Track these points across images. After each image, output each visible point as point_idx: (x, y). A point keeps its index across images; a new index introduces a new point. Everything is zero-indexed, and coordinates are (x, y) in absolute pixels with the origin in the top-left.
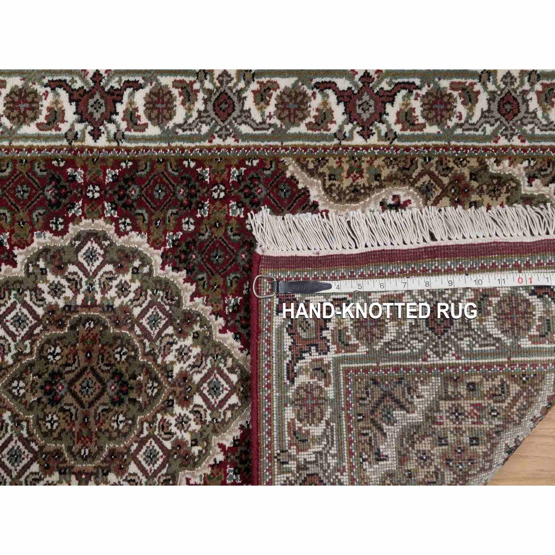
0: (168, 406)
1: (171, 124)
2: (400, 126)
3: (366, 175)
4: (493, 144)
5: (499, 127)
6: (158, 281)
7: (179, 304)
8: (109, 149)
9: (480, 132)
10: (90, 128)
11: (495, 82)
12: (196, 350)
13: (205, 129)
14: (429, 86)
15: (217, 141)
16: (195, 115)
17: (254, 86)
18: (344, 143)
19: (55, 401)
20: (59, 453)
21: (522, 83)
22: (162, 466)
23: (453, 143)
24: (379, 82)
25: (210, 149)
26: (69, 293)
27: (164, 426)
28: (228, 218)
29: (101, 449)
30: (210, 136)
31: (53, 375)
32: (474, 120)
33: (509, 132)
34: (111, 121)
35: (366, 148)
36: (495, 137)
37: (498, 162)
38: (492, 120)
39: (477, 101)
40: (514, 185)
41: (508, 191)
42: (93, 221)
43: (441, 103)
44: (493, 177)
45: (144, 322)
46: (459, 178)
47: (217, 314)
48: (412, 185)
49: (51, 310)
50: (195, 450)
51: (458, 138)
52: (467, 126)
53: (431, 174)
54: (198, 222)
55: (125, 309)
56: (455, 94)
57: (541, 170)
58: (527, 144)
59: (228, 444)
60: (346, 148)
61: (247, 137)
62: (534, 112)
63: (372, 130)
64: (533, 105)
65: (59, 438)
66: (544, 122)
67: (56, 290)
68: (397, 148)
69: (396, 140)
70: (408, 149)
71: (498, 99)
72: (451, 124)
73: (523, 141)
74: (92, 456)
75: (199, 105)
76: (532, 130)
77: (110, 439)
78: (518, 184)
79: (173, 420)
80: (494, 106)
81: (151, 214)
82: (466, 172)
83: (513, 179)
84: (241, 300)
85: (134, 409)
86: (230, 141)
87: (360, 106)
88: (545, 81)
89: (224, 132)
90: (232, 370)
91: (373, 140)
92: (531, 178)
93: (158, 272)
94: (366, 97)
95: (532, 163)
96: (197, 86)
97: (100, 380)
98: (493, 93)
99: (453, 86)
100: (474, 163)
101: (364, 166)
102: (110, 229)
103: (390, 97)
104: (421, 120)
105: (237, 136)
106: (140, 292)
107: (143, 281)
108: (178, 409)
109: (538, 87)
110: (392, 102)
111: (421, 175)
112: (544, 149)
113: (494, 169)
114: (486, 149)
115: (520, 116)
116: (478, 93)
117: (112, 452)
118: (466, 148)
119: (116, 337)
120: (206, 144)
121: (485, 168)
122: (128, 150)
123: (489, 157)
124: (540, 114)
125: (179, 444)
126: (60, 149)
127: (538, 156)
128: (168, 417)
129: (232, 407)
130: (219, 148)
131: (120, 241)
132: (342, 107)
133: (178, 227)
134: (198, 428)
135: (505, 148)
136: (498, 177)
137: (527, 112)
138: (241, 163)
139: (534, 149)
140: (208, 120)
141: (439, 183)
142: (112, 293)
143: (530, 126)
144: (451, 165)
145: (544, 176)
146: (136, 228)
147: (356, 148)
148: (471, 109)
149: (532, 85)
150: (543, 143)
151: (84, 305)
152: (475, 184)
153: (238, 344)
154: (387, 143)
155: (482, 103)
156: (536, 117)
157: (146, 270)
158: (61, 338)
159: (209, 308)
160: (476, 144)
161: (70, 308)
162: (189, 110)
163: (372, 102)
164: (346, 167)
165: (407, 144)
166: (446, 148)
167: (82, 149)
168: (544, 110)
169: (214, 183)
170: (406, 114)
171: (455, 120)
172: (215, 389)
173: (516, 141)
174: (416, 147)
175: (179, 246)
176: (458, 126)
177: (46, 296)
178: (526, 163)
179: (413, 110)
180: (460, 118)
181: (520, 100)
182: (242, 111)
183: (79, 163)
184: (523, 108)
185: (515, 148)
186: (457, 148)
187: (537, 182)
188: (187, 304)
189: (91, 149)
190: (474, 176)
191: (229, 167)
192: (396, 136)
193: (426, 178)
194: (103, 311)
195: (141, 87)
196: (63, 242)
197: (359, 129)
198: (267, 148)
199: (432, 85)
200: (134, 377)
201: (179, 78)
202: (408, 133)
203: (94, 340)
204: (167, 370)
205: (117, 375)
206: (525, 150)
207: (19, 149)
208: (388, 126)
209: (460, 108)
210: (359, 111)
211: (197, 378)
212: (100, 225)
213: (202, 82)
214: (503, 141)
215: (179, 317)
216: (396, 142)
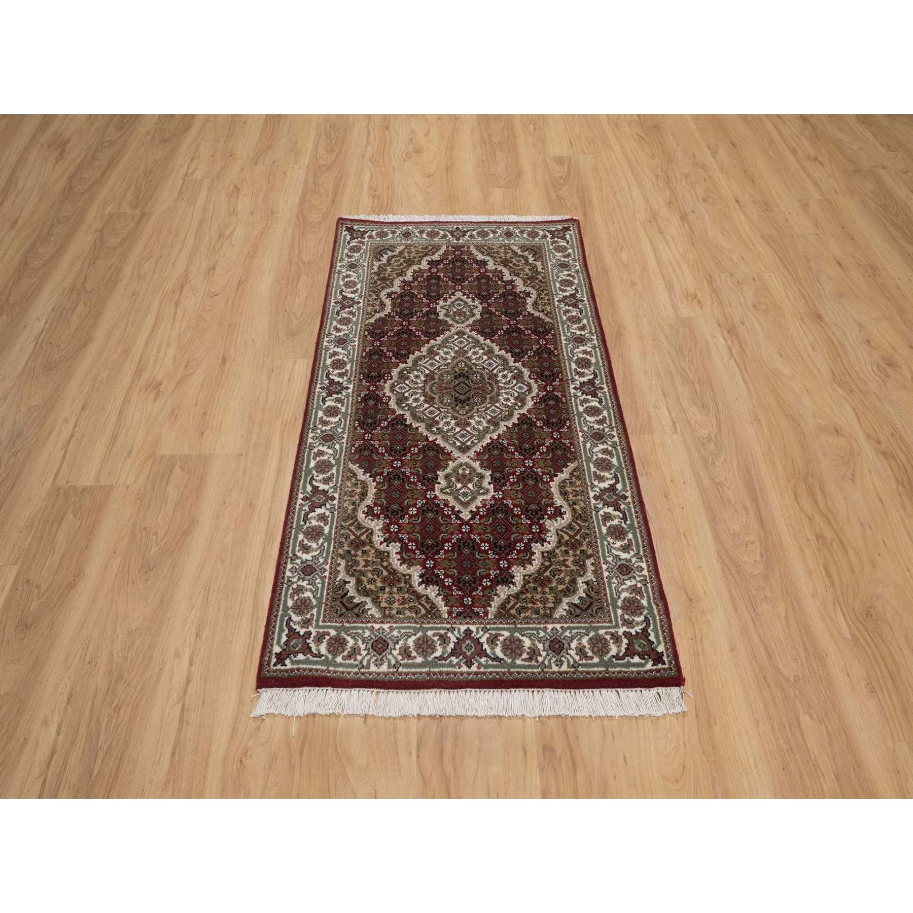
1: (585, 415)
2: (603, 514)
3: (574, 498)
4: (602, 562)
5: (612, 565)
6: (512, 412)
7: (502, 420)
8: (570, 393)
9: (607, 555)
10: (578, 386)
11: (637, 562)
12: (481, 428)
13: (586, 429)
14: (627, 528)
15: (580, 434)
16: (592, 425)
17: (610, 448)
18: (589, 488)
19: (456, 378)
20: (434, 379)
21: (640, 576)
23: (599, 540)
24: (624, 503)
25: (576, 431)
26: (504, 381)
28: (545, 439)
30: (582, 431)
31: (467, 376)
32: (613, 551)
33: (610, 570)
34: (583, 394)
35: (588, 498)
36: (606, 562)
37: (592, 564)
38: (615, 561)
39: (624, 552)
40: (581, 573)
41: (577, 570)
42: (536, 388)
43: (620, 535)
44: (584, 562)
45: (493, 407)
46: (580, 544)
48: (573, 521)
49: (496, 375)
51: (602, 543)
52: (609, 547)
53: (580, 530)
54: (541, 427)
55: (498, 401)
56: (626, 541)
57: (592, 588)
58: (606, 580)
60: (587, 489)
61: (585, 446)
62: (624, 584)
63: (598, 500)
64: (628, 583)
65: (440, 379)
66: (620, 589)
67: (504, 376)
68: (591, 512)
70: (591, 518)
71: (628, 564)
72: (609, 539)
73: (607, 578)
75: (597, 427)
76: (614, 583)
78: (582, 576)
80: (624, 562)
81: (542, 409)
82: (584, 548)
83: (584, 573)
85: (453, 406)
86: (581, 439)
87: (610, 495)
88: (643, 589)
89: (586, 437)
91: (593, 501)
92: (587, 583)
93: (516, 412)
94: (615, 497)
95: (595, 583)
96: (605, 425)
97: (466, 393)
98: (630, 561)
99: (630, 540)
100: (590, 552)
101: (579, 497)
102: (534, 394)
103: (617, 509)
104: (608, 524)
105: (585, 443)
106: (507, 406)
107: (511, 407)
109: (639, 585)
110: (614, 510)
111: (579, 525)
112: (605, 589)
113: (589, 562)
114: (598, 557)
115: (621, 576)
116: (629, 553)
118: (597, 547)
119: (485, 398)
120: (578, 430)
121: (588, 557)
122: (570, 400)
123: (594, 559)
124: (624, 587)
126: (567, 376)
127: (599, 587)
130: (577, 435)
131: (529, 398)
132: (608, 486)
133: (538, 420)
135: (601, 568)
136: (584, 565)
137: (624, 580)
138: (571, 444)
139: (604, 584)
141: (576, 534)
142: (505, 396)
143: (616, 582)
144: (587, 540)
145: (589, 590)
146: (535, 404)
147: (588, 493)
148: (619, 549)
149: (640, 582)
150: (608, 589)
151: (499, 386)
152: (578, 552)
154: (593, 508)
155: (624, 556)
156: (622, 585)
157: (517, 408)
158: (484, 379)
160: (600, 552)
161: (497, 382)
162: (594, 423)
163: (612, 500)
164: (577, 489)
165: (594, 518)
166: (595, 537)
167: (568, 384)
168: (627, 589)
169: (560, 433)
170: (610, 517)
171: (611, 541)
173: (606, 574)
174: (593, 522)
175: (529, 420)
176: (609, 543)
177: (502, 373)
178: (594, 580)
179: (613, 520)
180: (613, 543)
181: (629, 576)
182: (597, 444)
183: (562, 383)
184: (625, 577)
185: (602, 573)
186: (596, 542)
187: (585, 587)
189: (569, 387)
190: (583, 552)
191: (569, 439)
192: (597, 512)
193: (578, 528)
194: (496, 393)
195: (600, 404)
196: (526, 378)
197: (598, 494)
198: (581, 454)
200: (468, 405)
201: (607, 418)
202: (600, 518)
203: (483, 390)
205: (469, 399)
206: (602, 578)
207: (564, 362)
208: (602, 508)
209: (618, 544)
212: (535, 390)
214: (604, 567)
215: (496, 420)
216: (594, 512)
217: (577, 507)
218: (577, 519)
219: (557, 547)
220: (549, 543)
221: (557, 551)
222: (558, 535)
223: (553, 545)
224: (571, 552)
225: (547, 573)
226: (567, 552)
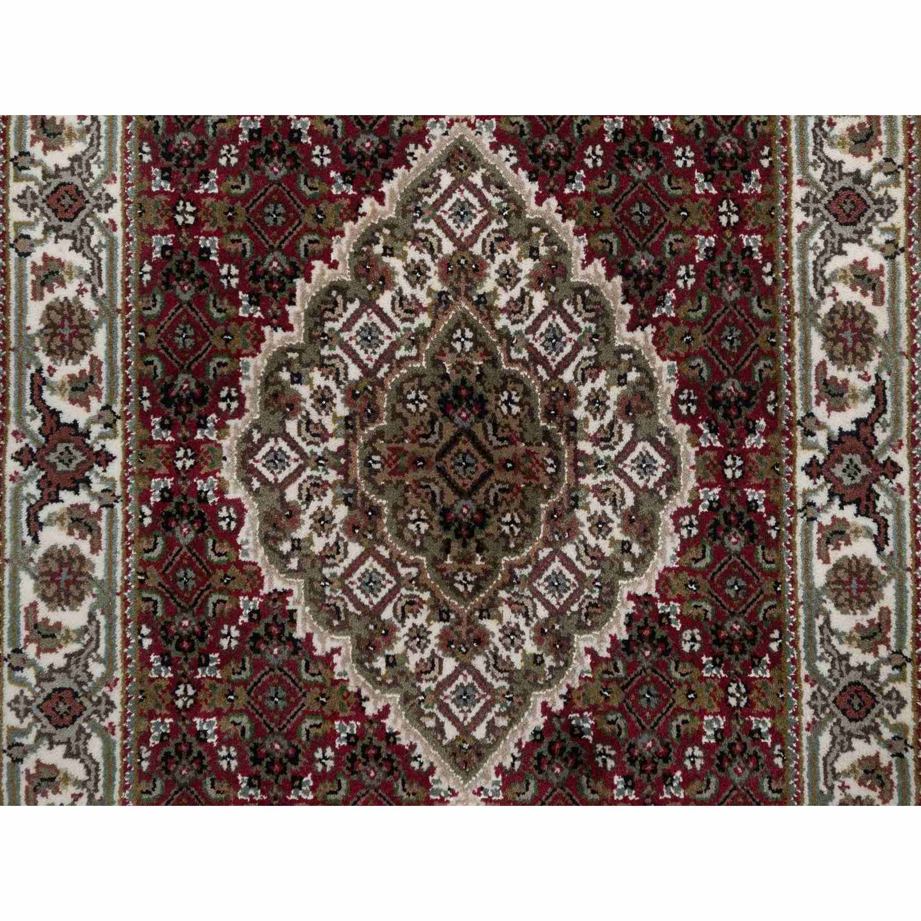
0: (441, 612)
1: (829, 606)
6: (613, 590)
7: (582, 628)
8: (792, 493)
10: (821, 458)
12: (517, 660)
13: (823, 668)
15: (807, 690)
16: (843, 649)
17: (886, 757)
19: (446, 405)
20: (374, 416)
22: (358, 604)
25: (796, 678)
26: (593, 427)
27: (413, 605)
28: (702, 713)
29: (381, 491)
30: (814, 678)
31: (482, 401)
34: (831, 496)
42: (693, 467)
45: (556, 565)
47: (568, 698)
49: (569, 395)
50: (380, 663)
54: (694, 659)
55: (573, 529)
59: (390, 723)
61: (814, 745)
65: (395, 415)
67: (597, 402)
74: (370, 475)
75: (857, 657)
77: (395, 508)
79: (421, 620)
81: (704, 573)
84: (588, 740)
85: (435, 549)
86: (808, 716)
89: (820, 702)
90: (491, 728)
93: (625, 587)
96: (883, 651)
97: (475, 487)
102: (682, 500)
105: (815, 727)
106: (597, 556)
107: (612, 560)
108: (436, 628)
117: (376, 511)
119: (534, 513)
120: (804, 672)
122: (791, 529)
125: (388, 633)
128: (425, 612)
129: (440, 728)
130: (798, 695)
131: (665, 516)
133: (688, 622)
134: (412, 667)
138: (778, 737)
140: (836, 674)
142: (595, 505)
146: (686, 545)
151: (578, 455)
153: (527, 738)
157: (628, 566)
158: (531, 413)
159: (576, 684)
161: (573, 428)
162: (850, 639)
167: (791, 443)
169: (750, 685)
172: (465, 697)
175: (661, 625)
177: (589, 385)
182: (850, 735)
188: (581, 642)
191: (772, 714)
194: (570, 490)
195: (880, 550)
196: (664, 418)
198: (799, 784)
200: (480, 549)
201: (893, 618)
203: (530, 475)
204: (489, 609)
205: (482, 518)
211: (479, 663)
212: (688, 481)
213: (889, 660)
215: (562, 627)
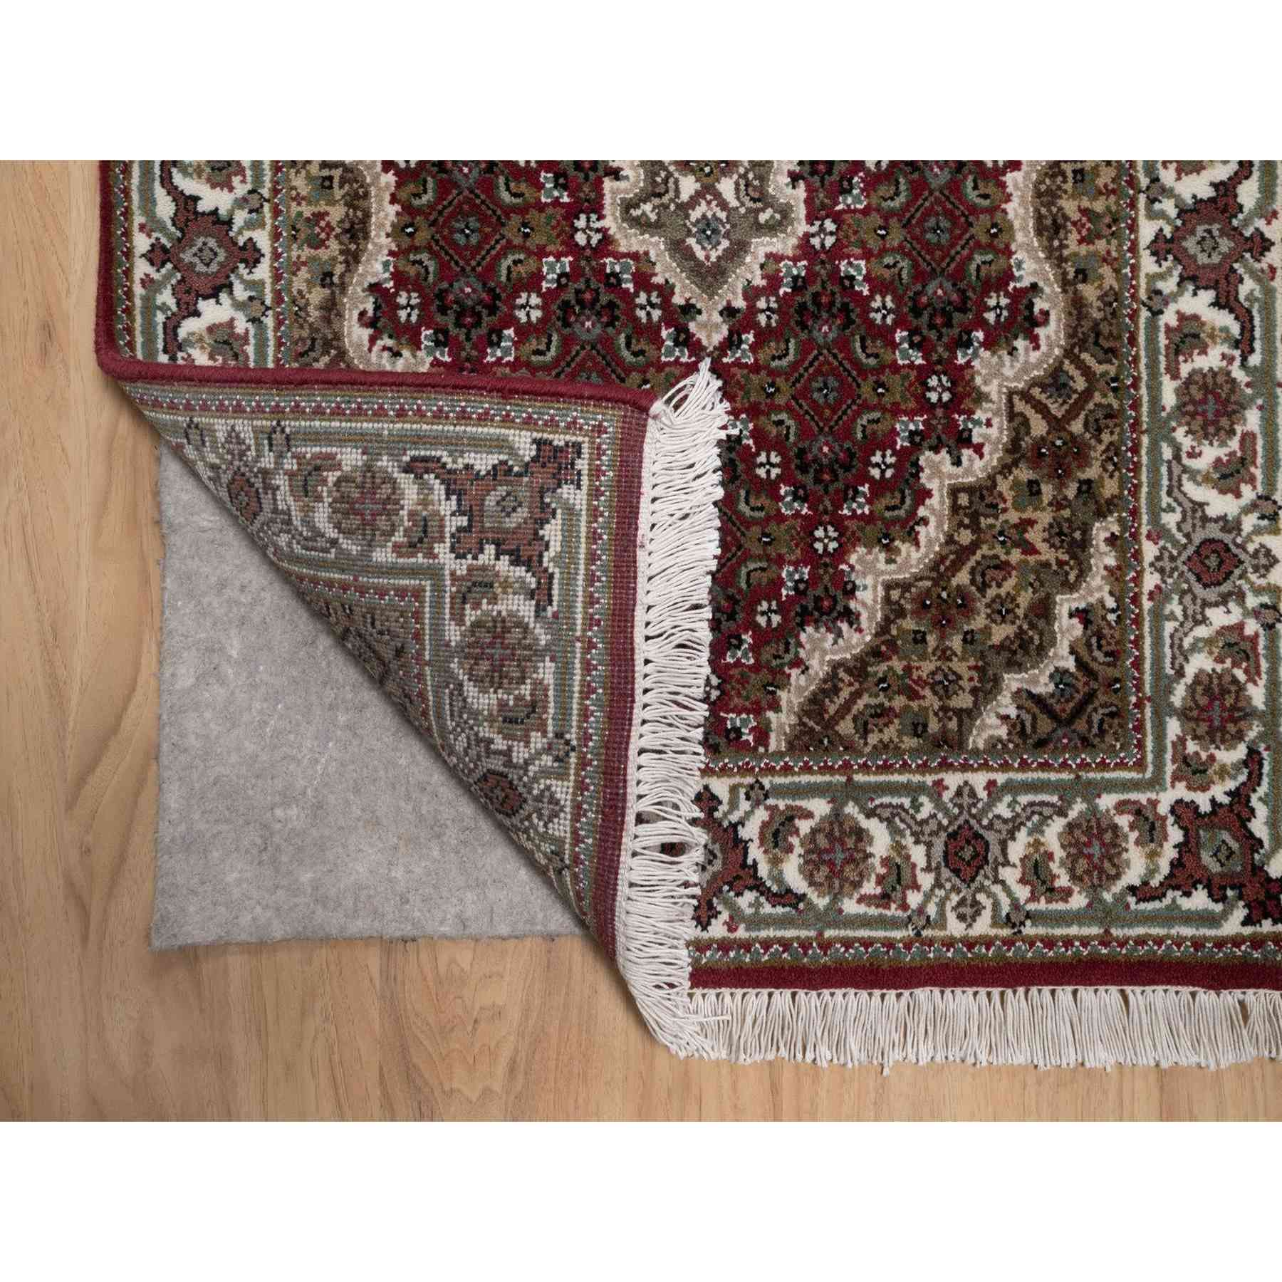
2: (1174, 322)
3: (1084, 250)
4: (1144, 530)
5: (1175, 543)
9: (1165, 500)
11: (1258, 531)
14: (1248, 385)
18: (1142, 199)
21: (1257, 591)
23: (1145, 440)
24: (1253, 273)
32: (1188, 487)
33: (1167, 564)
35: (1134, 248)
36: (1159, 533)
37: (1112, 540)
38: (1187, 527)
39: (1223, 492)
40: (1072, 577)
41: (1061, 563)
43: (1218, 414)
44: (1086, 530)
46: (1082, 456)
48: (1068, 353)
51: (1154, 450)
52: (1177, 470)
53: (1087, 395)
56: (1234, 444)
57: (1100, 636)
58: (1147, 604)
60: (1133, 205)
62: (1204, 621)
63: (1166, 259)
64: (1218, 617)
66: (1187, 642)
68: (1134, 316)
69: (1149, 314)
70: (1133, 341)
71: (1227, 538)
72: (1180, 434)
73: (1151, 596)
76: (1172, 616)
78: (1071, 587)
80: (1213, 531)
82: (1092, 472)
83: (1082, 575)
87: (1209, 232)
88: (1261, 641)
91: (1148, 264)
92: (1083, 615)
94: (1225, 245)
95: (1112, 617)
98: (1236, 527)
99: (1248, 438)
100: (1110, 488)
101: (1101, 245)
103: (1225, 302)
104: (1185, 370)
109: (1251, 626)
110: (1217, 304)
111: (1086, 371)
112: (1138, 643)
113: (1101, 531)
114: (1135, 513)
115: (1198, 588)
116: (1238, 495)
118: (1137, 468)
121: (1101, 514)
123: (1120, 520)
124: (1202, 632)
127: (1124, 631)
132: (1206, 192)
135: (1138, 555)
136: (1085, 543)
137: (1205, 604)
139: (1138, 621)
141: (1071, 415)
143: (1178, 611)
144: (1106, 437)
145: (1089, 645)
147: (1133, 228)
148: (1207, 479)
149: (1255, 613)
150: (1148, 642)
152: (1071, 491)
154: (1143, 295)
155: (1220, 504)
156: (1197, 623)
160: (1145, 489)
163: (1216, 259)
164: (1099, 205)
165: (1142, 339)
166: (1136, 425)
168: (1209, 642)
170: (1196, 336)
171: (1187, 442)
173: (1151, 580)
174: (1136, 360)
176: (1177, 449)
178: (1110, 603)
179: (1204, 352)
180: (1191, 455)
181: (1225, 588)
184: (1212, 594)
185: (1138, 580)
186: (1135, 449)
187: (1078, 629)
190: (1087, 487)
192: (1156, 313)
193: (1080, 383)
197: (1168, 231)
199: (1249, 391)
202: (1163, 341)
206: (1136, 600)
208: (1174, 297)
209: (1211, 453)
210: (1200, 230)
214: (1150, 551)
216: (1144, 314)
217: (1089, 292)
218: (1083, 344)
219: (1005, 469)
220: (978, 449)
221: (1003, 486)
222: (1012, 415)
223: (992, 457)
224: (1047, 491)
225: (962, 578)
226: (1033, 488)
